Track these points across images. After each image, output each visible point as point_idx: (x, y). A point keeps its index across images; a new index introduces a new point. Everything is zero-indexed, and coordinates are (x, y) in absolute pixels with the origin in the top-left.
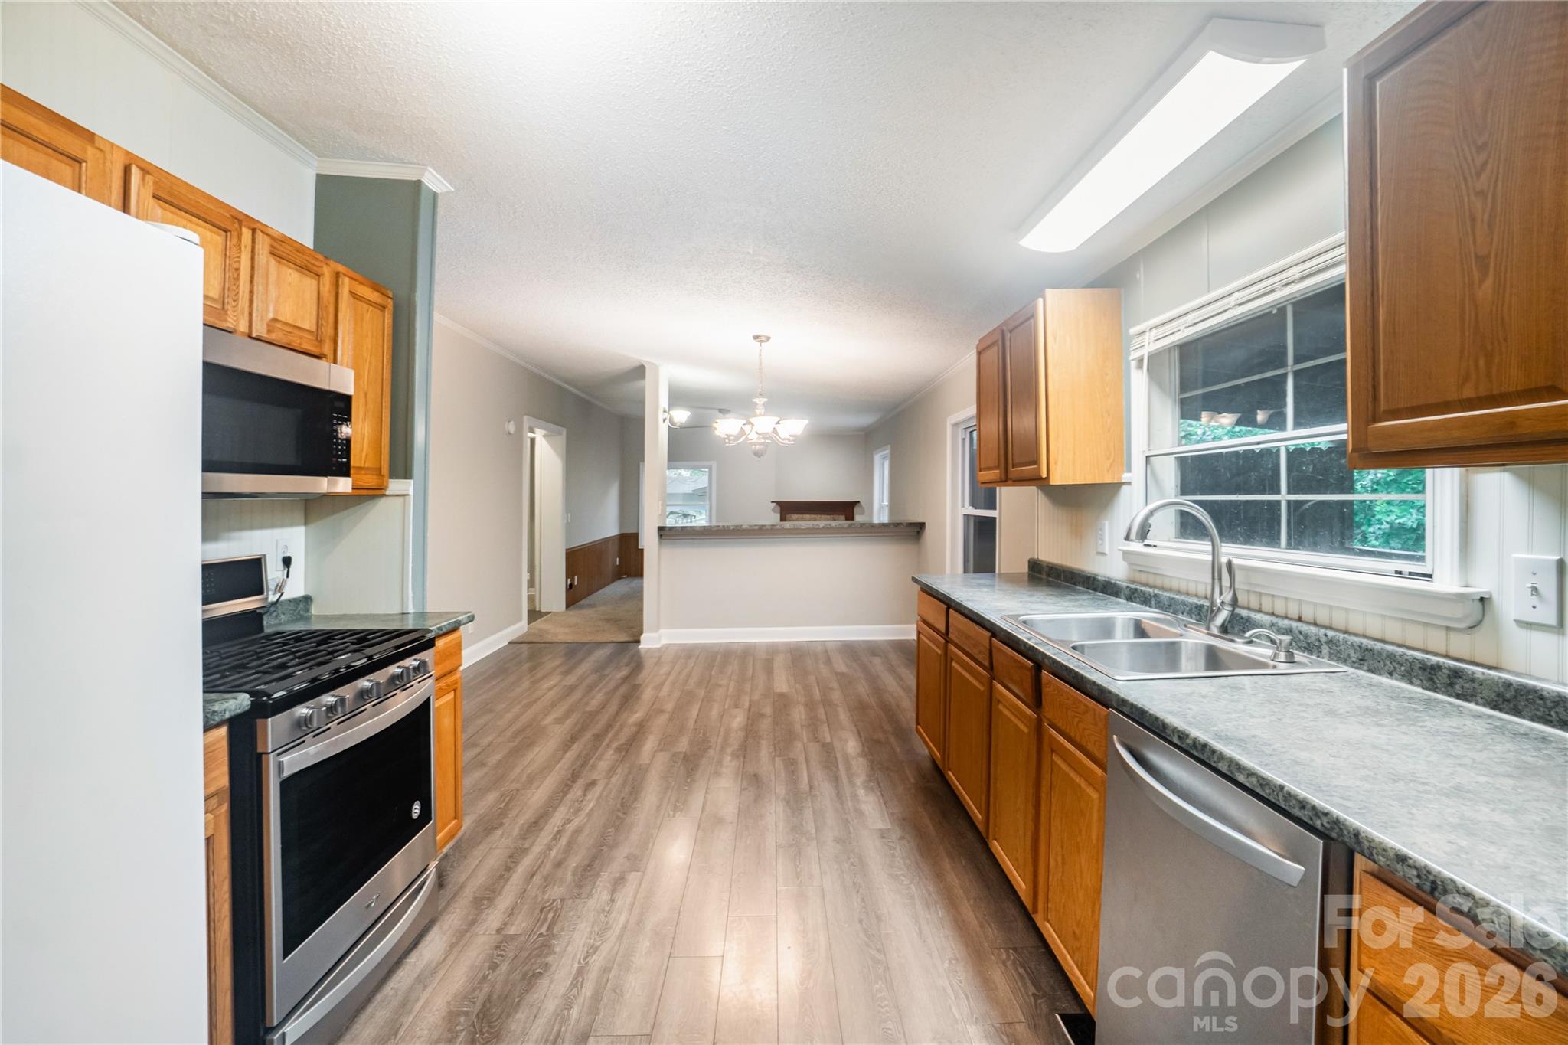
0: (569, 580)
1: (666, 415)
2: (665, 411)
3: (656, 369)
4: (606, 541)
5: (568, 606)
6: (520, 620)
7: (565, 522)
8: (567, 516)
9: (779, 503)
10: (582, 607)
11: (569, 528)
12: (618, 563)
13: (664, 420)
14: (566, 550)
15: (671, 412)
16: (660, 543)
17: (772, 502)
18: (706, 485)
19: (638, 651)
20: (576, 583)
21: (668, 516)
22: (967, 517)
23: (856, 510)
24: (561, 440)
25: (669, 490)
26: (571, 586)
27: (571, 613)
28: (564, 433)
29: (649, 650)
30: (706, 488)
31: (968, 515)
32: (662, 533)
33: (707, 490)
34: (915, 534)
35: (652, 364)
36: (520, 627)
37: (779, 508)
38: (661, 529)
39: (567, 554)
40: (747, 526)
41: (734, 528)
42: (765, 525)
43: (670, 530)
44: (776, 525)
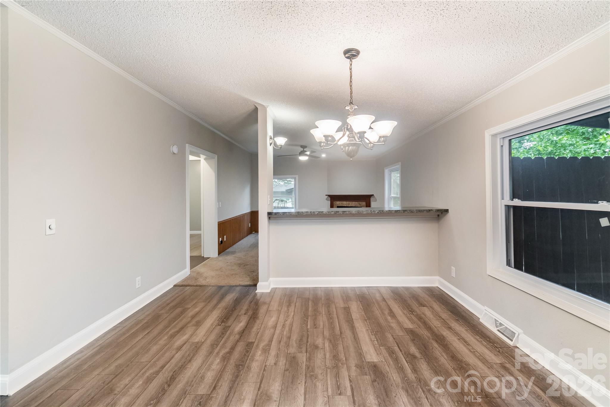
0: (220, 239)
1: (272, 141)
2: (271, 138)
3: (265, 109)
4: (243, 216)
5: (219, 253)
6: (185, 268)
7: (218, 207)
8: (219, 204)
9: (329, 196)
10: (228, 254)
11: (220, 210)
12: (250, 226)
13: (271, 144)
14: (218, 222)
15: (275, 139)
16: (269, 222)
17: (326, 195)
18: (293, 187)
19: (256, 294)
20: (225, 240)
21: (274, 202)
22: (508, 207)
23: (372, 199)
24: (214, 161)
25: (274, 190)
26: (222, 242)
27: (221, 258)
28: (216, 157)
29: (263, 294)
30: (293, 188)
31: (508, 206)
32: (270, 216)
33: (294, 189)
34: (437, 216)
35: (263, 106)
36: (186, 272)
37: (330, 198)
38: (269, 214)
39: (218, 224)
40: (327, 212)
41: (318, 213)
42: (338, 211)
43: (275, 214)
44: (346, 211)
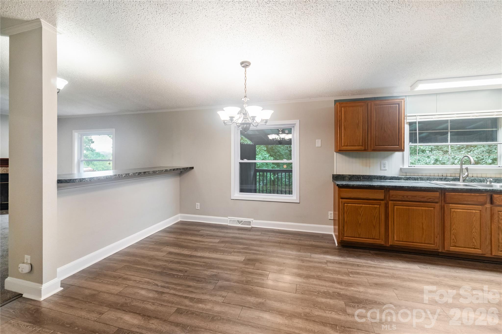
40: (132, 174)
41: (125, 175)
42: (141, 172)
43: (80, 181)
44: (146, 172)
